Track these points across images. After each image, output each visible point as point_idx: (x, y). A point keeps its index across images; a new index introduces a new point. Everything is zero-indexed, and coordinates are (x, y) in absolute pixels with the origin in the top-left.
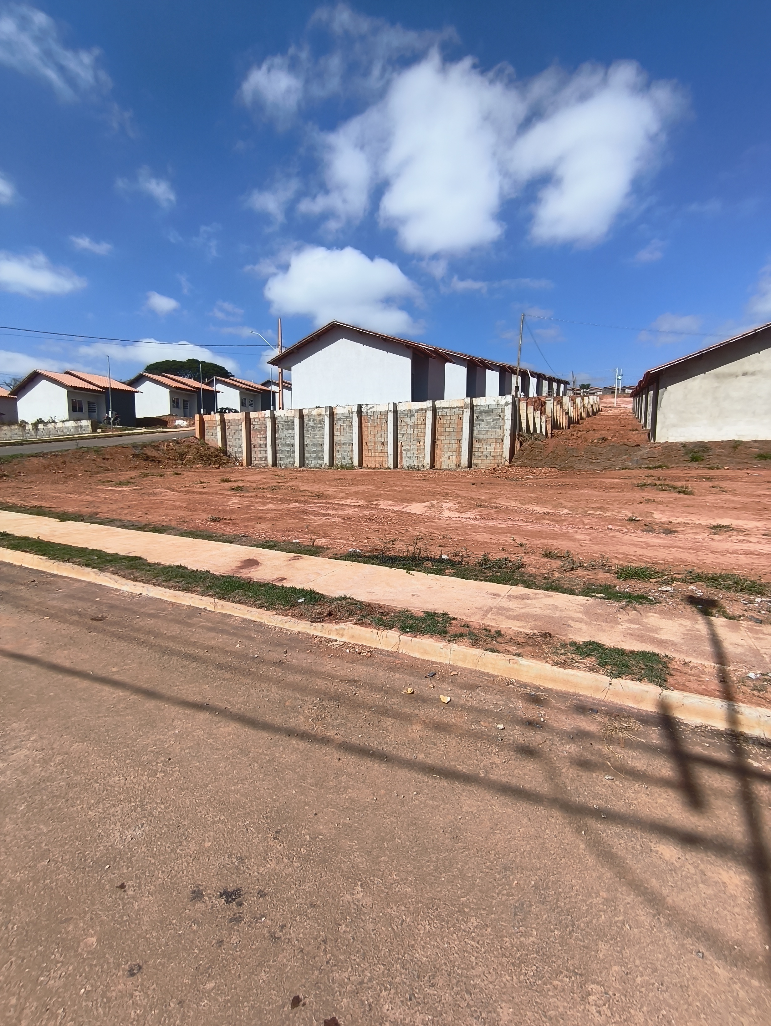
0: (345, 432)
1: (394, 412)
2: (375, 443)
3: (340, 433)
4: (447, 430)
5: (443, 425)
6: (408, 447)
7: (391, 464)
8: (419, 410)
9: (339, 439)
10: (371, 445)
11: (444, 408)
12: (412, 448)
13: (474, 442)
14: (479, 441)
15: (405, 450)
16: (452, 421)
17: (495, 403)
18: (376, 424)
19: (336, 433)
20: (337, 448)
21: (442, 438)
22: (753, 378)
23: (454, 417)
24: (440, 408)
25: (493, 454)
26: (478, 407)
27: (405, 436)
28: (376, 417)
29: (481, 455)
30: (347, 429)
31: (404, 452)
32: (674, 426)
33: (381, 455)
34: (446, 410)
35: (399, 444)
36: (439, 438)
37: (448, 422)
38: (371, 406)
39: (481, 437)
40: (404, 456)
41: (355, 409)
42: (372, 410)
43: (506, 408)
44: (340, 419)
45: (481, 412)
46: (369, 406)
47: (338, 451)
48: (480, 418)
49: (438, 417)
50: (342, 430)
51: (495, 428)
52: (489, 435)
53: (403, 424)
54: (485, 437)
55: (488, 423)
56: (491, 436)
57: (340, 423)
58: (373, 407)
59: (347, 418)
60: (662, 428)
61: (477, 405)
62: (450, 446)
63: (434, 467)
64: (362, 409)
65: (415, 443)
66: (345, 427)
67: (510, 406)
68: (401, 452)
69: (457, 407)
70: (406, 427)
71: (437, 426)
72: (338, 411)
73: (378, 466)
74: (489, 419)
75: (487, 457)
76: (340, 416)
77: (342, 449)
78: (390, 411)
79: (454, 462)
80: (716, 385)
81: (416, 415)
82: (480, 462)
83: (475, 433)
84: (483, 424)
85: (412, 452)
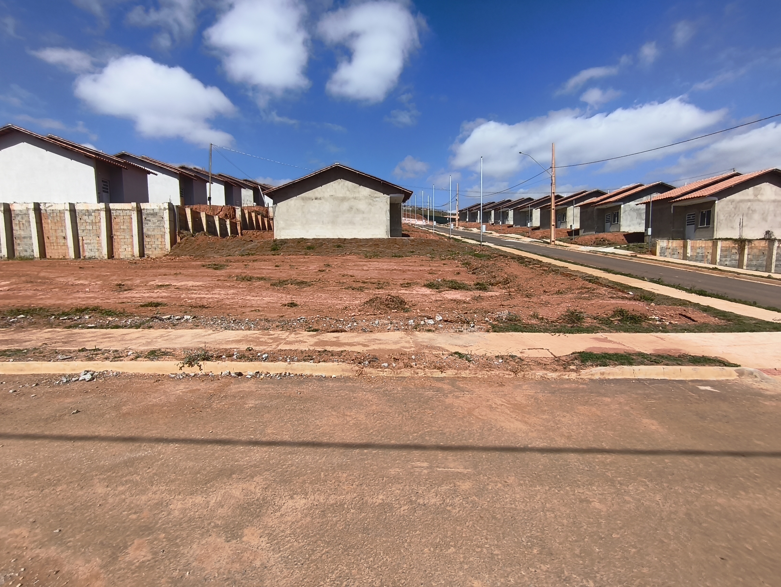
0: (25, 227)
1: (70, 211)
2: (57, 237)
3: (20, 228)
4: (122, 227)
5: (117, 224)
6: (88, 241)
7: (71, 254)
8: (96, 210)
9: (19, 233)
10: (53, 239)
11: (117, 210)
12: (92, 241)
13: (145, 237)
14: (148, 236)
15: (86, 244)
16: (125, 221)
17: (158, 208)
18: (55, 220)
19: (15, 227)
20: (16, 241)
21: (118, 234)
22: (321, 201)
23: (127, 218)
24: (114, 210)
25: (160, 246)
26: (145, 211)
27: (85, 232)
28: (55, 214)
29: (150, 247)
30: (27, 224)
31: (85, 245)
32: (283, 229)
33: (63, 248)
34: (119, 211)
35: (80, 238)
36: (115, 233)
37: (122, 221)
38: (50, 204)
39: (149, 233)
40: (85, 248)
41: (32, 206)
42: (50, 208)
43: (165, 212)
44: (18, 215)
45: (148, 214)
46: (47, 205)
47: (19, 244)
48: (147, 219)
49: (113, 217)
50: (21, 225)
51: (160, 227)
52: (155, 232)
53: (82, 221)
54: (153, 233)
55: (154, 223)
56: (157, 233)
57: (19, 218)
58: (52, 206)
59: (25, 214)
60: (277, 230)
61: (144, 209)
62: (126, 240)
63: (113, 257)
64: (41, 207)
65: (94, 237)
66: (24, 222)
67: (167, 211)
68: (83, 245)
69: (128, 210)
70: (85, 224)
71: (113, 224)
72: (14, 207)
73: (61, 257)
74: (154, 220)
75: (155, 249)
76: (18, 212)
77: (23, 242)
78: (67, 210)
79: (131, 253)
80: (303, 204)
81: (93, 214)
82: (150, 253)
83: (145, 230)
84: (150, 224)
85: (93, 245)
